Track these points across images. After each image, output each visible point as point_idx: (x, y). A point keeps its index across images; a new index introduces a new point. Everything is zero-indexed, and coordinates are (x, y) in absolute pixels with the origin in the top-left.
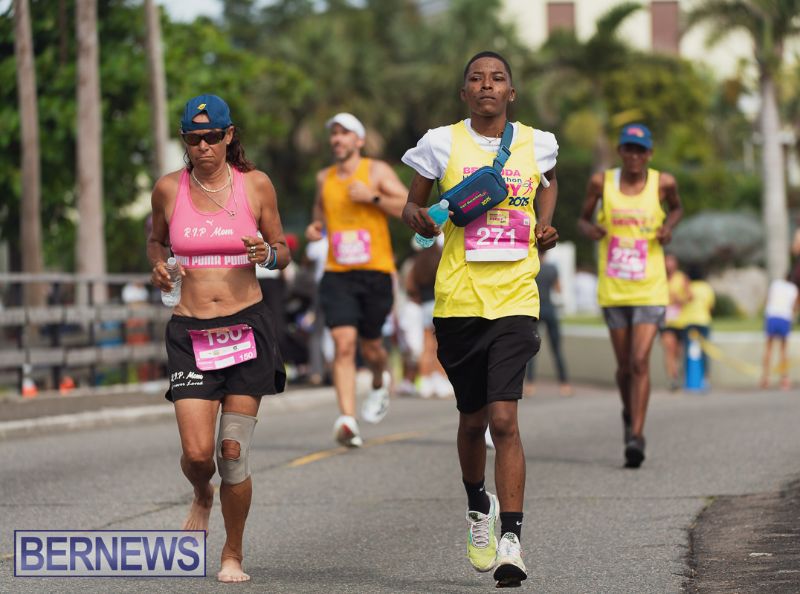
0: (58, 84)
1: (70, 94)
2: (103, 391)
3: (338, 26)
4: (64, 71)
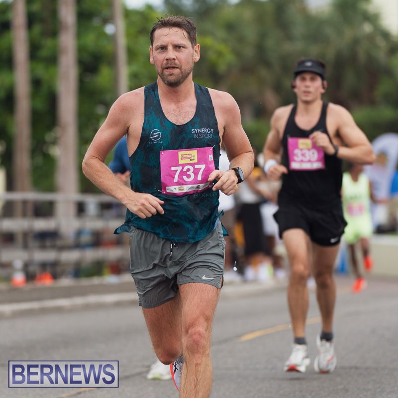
0: (44, 53)
1: (53, 60)
2: (85, 282)
4: (48, 43)
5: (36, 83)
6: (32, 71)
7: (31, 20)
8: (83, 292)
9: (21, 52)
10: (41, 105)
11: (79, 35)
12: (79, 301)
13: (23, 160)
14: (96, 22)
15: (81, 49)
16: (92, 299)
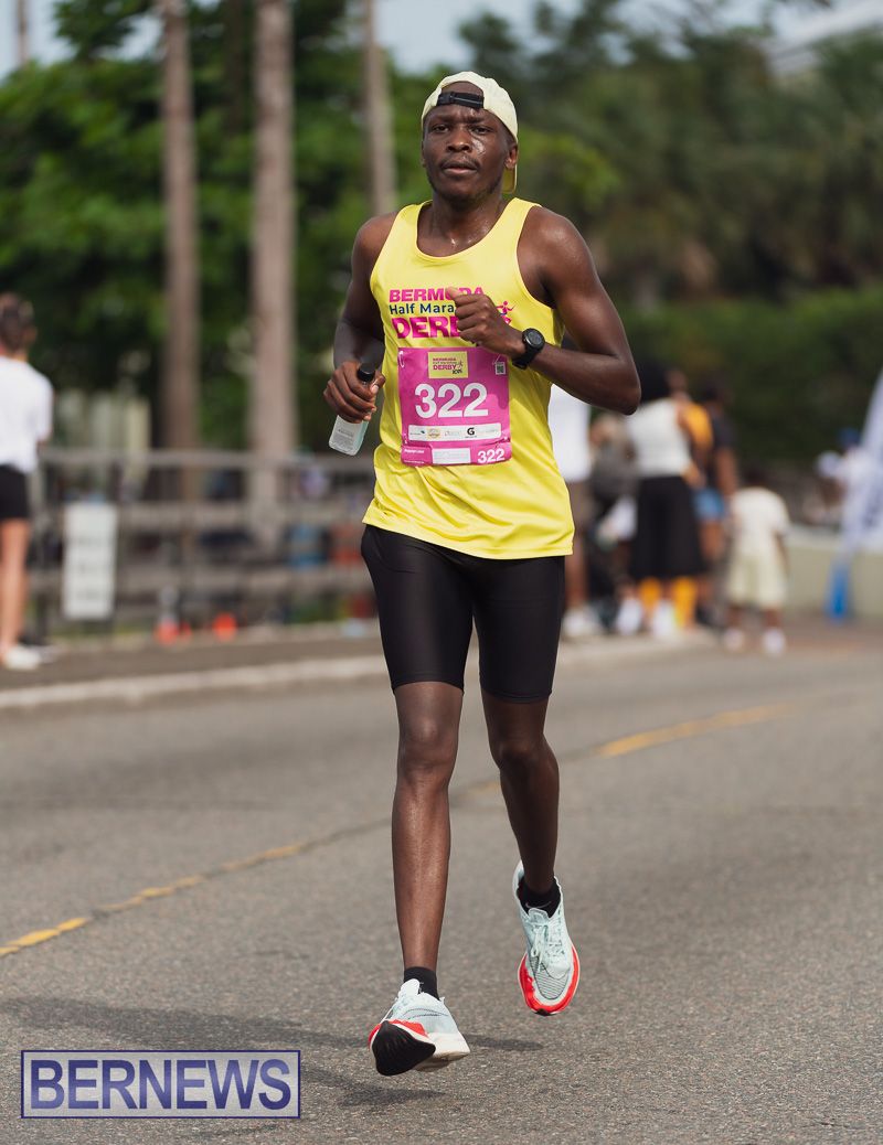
0: (226, 165)
1: (243, 181)
2: (299, 634)
3: (646, 87)
4: (236, 144)
5: (209, 227)
6: (202, 203)
7: (202, 99)
8: (291, 654)
9: (179, 166)
10: (219, 274)
11: (297, 130)
12: (281, 673)
13: (182, 385)
14: (334, 104)
15: (301, 159)
16: (310, 669)
